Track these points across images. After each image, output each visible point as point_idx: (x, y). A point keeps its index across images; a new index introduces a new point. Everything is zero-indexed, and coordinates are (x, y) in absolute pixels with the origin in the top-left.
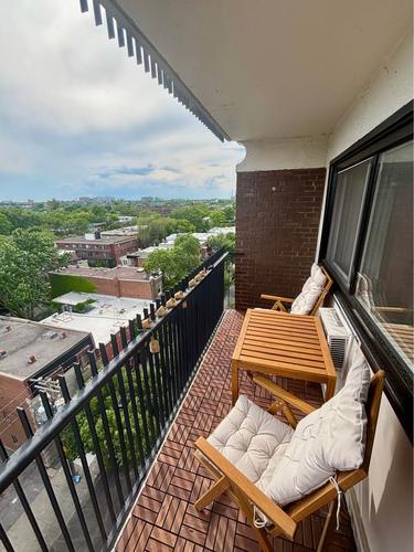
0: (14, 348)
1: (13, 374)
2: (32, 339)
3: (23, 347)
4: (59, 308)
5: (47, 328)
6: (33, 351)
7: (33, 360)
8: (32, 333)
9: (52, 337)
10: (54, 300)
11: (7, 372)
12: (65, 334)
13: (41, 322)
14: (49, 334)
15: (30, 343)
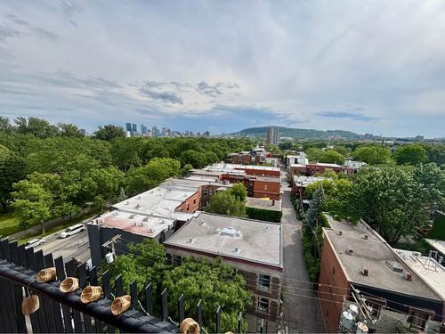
0: (360, 253)
1: (347, 270)
2: (377, 257)
3: (366, 258)
4: (427, 251)
5: (397, 259)
6: (371, 267)
7: (366, 273)
8: (382, 254)
9: (395, 270)
10: (428, 240)
11: (344, 265)
12: (411, 277)
13: (395, 250)
14: (396, 265)
15: (374, 259)
